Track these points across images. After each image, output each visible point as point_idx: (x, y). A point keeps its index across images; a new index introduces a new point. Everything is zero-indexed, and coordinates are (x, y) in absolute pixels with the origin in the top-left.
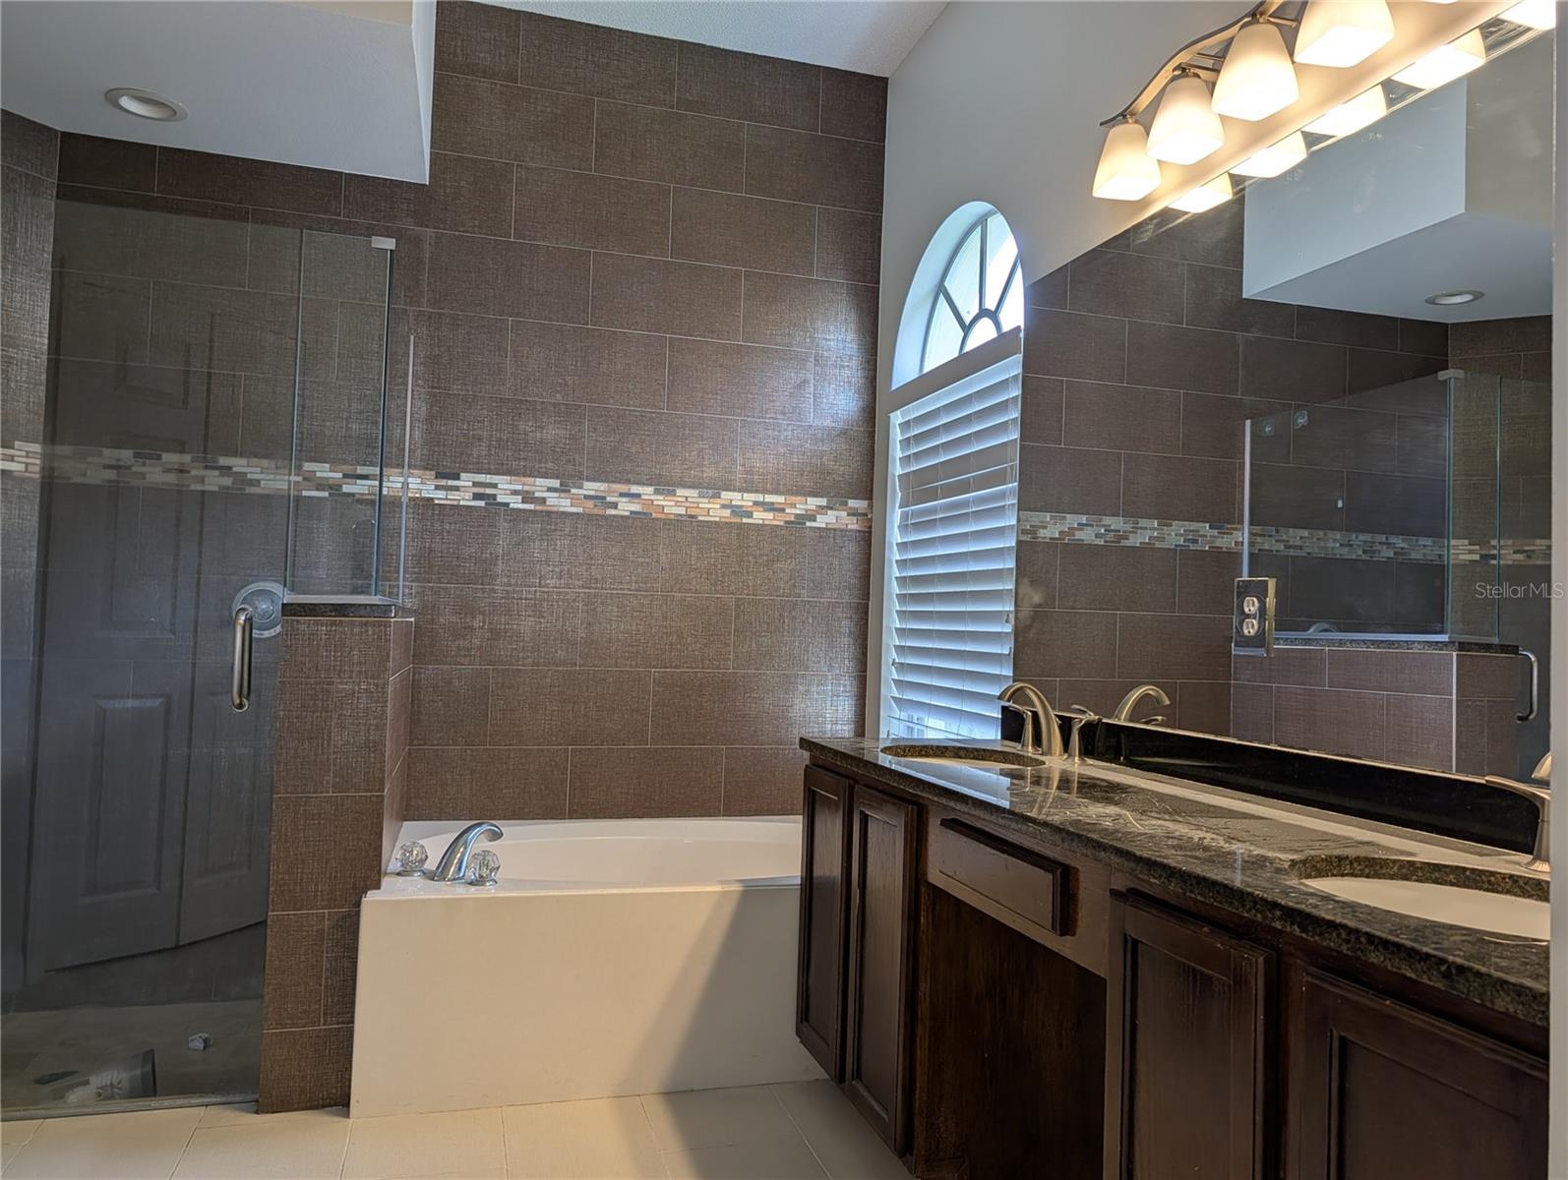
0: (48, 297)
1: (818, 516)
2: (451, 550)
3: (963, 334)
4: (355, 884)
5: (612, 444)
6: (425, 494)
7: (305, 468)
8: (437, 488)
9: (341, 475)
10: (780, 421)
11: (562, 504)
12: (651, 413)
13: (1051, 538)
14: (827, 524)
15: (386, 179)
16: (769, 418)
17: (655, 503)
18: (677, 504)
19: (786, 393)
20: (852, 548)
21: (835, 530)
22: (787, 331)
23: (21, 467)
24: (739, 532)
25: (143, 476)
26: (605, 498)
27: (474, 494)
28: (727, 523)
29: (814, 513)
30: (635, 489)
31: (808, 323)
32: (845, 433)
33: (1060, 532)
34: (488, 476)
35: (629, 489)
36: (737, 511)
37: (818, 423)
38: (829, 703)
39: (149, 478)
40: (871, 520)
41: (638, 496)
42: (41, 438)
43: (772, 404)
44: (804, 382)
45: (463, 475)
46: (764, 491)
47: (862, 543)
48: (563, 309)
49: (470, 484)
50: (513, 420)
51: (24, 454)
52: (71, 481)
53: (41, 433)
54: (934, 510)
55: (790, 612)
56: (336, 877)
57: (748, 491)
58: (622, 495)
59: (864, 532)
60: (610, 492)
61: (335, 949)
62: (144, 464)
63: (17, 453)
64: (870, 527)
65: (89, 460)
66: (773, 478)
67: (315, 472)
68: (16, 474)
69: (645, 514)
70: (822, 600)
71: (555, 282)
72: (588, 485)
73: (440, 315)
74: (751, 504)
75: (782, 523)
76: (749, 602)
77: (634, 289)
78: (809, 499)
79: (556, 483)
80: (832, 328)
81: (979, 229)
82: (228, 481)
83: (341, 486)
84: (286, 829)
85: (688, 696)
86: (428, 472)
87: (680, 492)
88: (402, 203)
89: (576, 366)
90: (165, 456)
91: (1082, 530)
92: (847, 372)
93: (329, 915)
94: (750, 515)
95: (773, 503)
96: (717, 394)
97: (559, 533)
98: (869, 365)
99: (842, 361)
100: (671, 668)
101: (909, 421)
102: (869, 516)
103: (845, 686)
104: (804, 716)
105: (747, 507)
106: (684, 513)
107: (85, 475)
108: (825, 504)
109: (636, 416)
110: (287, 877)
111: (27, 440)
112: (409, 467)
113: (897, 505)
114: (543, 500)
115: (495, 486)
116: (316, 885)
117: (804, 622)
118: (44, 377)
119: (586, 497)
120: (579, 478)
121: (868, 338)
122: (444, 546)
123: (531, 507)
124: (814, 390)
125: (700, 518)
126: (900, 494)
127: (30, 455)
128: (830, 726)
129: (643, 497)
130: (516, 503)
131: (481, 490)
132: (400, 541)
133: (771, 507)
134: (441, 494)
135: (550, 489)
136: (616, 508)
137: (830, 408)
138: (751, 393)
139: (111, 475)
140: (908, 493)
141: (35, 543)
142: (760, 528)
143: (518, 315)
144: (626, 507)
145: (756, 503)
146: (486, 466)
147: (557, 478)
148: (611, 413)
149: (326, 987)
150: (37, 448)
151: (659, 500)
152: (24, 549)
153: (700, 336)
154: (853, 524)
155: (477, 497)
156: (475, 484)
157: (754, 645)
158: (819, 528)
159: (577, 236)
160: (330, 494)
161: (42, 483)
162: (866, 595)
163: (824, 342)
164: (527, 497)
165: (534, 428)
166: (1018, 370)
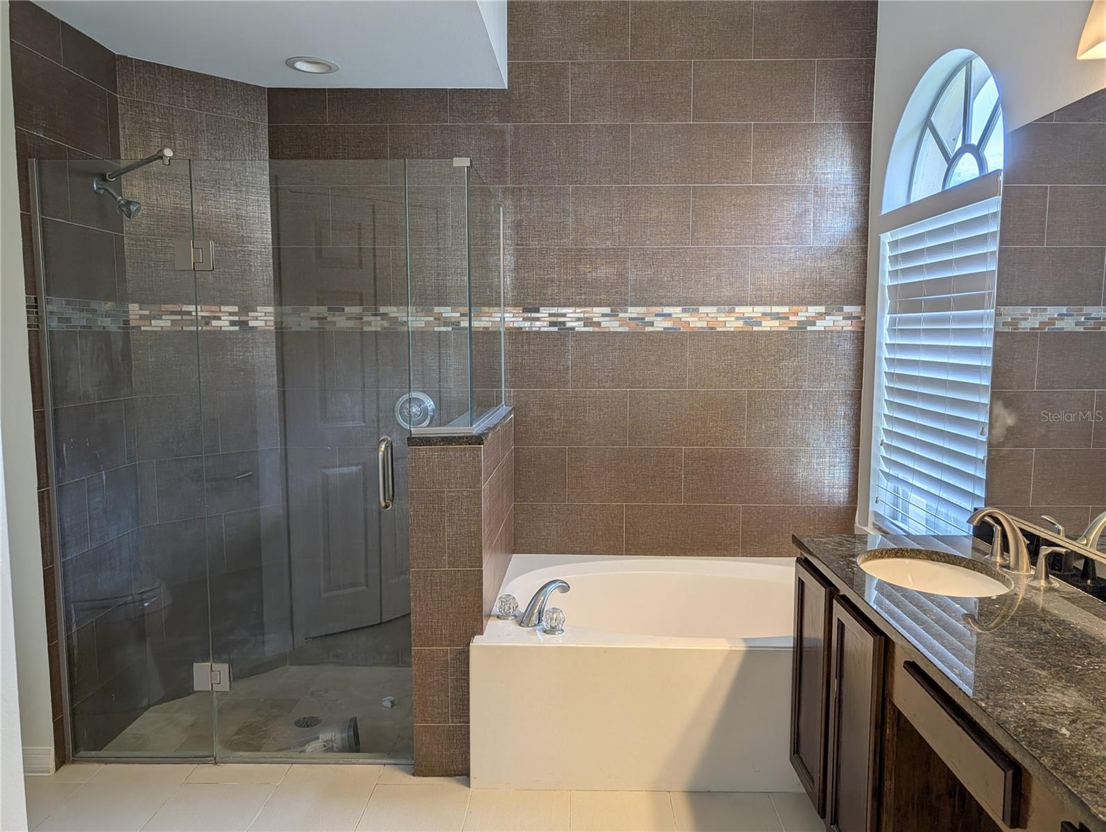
0: (269, 206)
1: (817, 321)
2: (536, 364)
3: (947, 166)
4: (466, 631)
5: (649, 276)
6: (516, 325)
7: (435, 311)
8: (525, 319)
9: (458, 315)
10: (785, 246)
11: (612, 325)
12: (679, 248)
13: (1031, 329)
14: (825, 327)
15: (477, 89)
16: (775, 244)
17: (683, 319)
18: (701, 319)
19: (789, 222)
20: (848, 346)
21: (832, 332)
22: (790, 171)
23: (262, 324)
24: (749, 339)
25: (334, 323)
26: (644, 319)
27: (550, 322)
28: (740, 332)
29: (813, 319)
30: (667, 310)
31: (809, 161)
32: (841, 251)
33: (1041, 323)
34: (559, 308)
35: (663, 311)
36: (749, 321)
37: (817, 244)
38: (827, 472)
39: (338, 325)
40: (864, 322)
41: (669, 315)
42: (273, 302)
43: (777, 232)
44: (805, 210)
45: (542, 309)
46: (772, 304)
47: (856, 341)
48: (609, 174)
49: (547, 315)
50: (575, 264)
51: (264, 314)
52: (292, 330)
53: (273, 300)
54: (918, 321)
55: (794, 400)
56: (453, 625)
57: (758, 305)
58: (657, 315)
59: (858, 332)
60: (647, 314)
61: (456, 674)
62: (334, 316)
63: (260, 314)
64: (863, 328)
65: (302, 314)
66: (779, 293)
67: (442, 313)
68: (259, 328)
69: (675, 329)
70: (821, 390)
71: (603, 152)
72: (630, 309)
73: (520, 189)
74: (760, 315)
75: (787, 329)
76: (759, 394)
77: (664, 151)
78: (809, 308)
79: (607, 310)
80: (829, 163)
81: (964, 69)
82: (386, 324)
83: (459, 322)
84: (420, 592)
85: (711, 466)
86: (518, 308)
87: (703, 309)
88: (489, 106)
89: (621, 218)
90: (347, 309)
91: (1063, 319)
92: (843, 199)
93: (451, 651)
94: (759, 324)
95: (778, 313)
96: (732, 228)
97: (611, 348)
98: (862, 191)
99: (838, 190)
100: (697, 445)
101: (897, 241)
102: (863, 319)
103: (840, 458)
104: (806, 482)
105: (757, 317)
106: (705, 326)
107: (300, 325)
108: (824, 311)
109: (667, 253)
110: (421, 624)
111: (265, 305)
112: (504, 306)
113: (887, 312)
114: (599, 324)
115: (564, 315)
116: (441, 631)
117: (805, 408)
118: (271, 261)
119: (630, 319)
120: (625, 304)
121: (861, 169)
122: (531, 362)
123: (590, 329)
124: (814, 217)
125: (719, 329)
126: (889, 302)
127: (267, 314)
128: (827, 489)
129: (673, 316)
130: (579, 327)
131: (554, 319)
132: (501, 359)
133: (777, 317)
134: (527, 324)
135: (603, 315)
136: (653, 325)
137: (828, 231)
138: (760, 225)
139: (315, 324)
140: (896, 302)
141: (275, 373)
142: (768, 334)
143: (576, 182)
144: (660, 325)
145: (764, 314)
146: (558, 301)
147: (609, 306)
148: (648, 252)
149: (452, 698)
150: (270, 309)
151: (686, 317)
152: (269, 377)
153: (718, 182)
154: (848, 326)
155: (552, 324)
156: (551, 315)
157: (763, 427)
158: (819, 331)
159: (619, 114)
160: (453, 329)
161: (276, 333)
162: (859, 384)
163: (823, 176)
164: (588, 322)
165: (591, 269)
166: (997, 208)
